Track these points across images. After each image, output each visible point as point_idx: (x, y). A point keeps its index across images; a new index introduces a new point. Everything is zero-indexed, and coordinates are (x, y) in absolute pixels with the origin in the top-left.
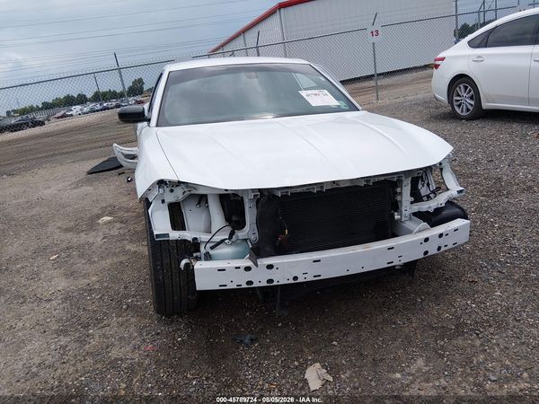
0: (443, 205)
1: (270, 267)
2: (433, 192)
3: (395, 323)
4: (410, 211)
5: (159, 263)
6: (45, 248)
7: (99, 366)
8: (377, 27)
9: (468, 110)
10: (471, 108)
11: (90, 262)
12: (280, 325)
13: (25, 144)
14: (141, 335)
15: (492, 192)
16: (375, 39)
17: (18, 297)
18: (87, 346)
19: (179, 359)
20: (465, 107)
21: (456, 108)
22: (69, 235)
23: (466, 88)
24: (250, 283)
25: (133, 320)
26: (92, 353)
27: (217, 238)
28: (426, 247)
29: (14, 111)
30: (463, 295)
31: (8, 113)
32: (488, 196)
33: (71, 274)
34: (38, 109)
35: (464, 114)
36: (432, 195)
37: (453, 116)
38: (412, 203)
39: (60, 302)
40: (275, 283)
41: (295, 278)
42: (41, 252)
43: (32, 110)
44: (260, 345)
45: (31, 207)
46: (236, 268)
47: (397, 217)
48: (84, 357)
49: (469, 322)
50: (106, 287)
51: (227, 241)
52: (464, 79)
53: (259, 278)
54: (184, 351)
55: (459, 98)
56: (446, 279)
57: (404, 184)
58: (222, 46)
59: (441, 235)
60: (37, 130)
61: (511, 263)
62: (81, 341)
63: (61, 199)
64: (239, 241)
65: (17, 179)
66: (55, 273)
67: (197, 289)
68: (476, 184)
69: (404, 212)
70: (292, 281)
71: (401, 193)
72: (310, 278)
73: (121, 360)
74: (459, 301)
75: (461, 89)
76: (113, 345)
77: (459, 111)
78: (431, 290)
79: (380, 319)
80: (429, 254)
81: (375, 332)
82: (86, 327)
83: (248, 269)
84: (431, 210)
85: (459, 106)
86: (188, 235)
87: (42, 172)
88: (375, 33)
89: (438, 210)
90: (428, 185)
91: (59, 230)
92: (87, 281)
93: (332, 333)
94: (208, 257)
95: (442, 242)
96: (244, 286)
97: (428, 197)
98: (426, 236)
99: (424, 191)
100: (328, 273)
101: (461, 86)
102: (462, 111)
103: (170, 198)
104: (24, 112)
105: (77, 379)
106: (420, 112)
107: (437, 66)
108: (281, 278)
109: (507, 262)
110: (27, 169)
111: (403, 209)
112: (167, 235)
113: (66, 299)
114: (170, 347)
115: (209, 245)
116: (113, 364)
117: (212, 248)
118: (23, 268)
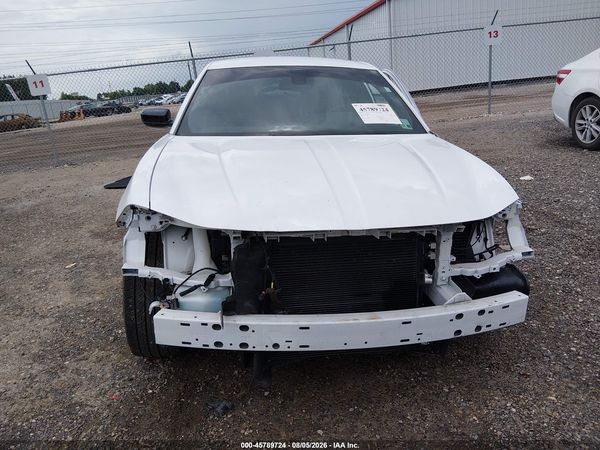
0: (498, 270)
1: (244, 328)
2: (490, 250)
3: (404, 418)
4: (449, 274)
5: (131, 301)
6: (68, 253)
7: (56, 408)
8: (497, 27)
9: (592, 137)
10: (596, 136)
11: (104, 277)
12: (266, 394)
13: (102, 131)
14: (114, 377)
15: (592, 250)
16: (493, 41)
17: (16, 307)
18: (56, 381)
19: (140, 417)
20: (588, 134)
21: (578, 133)
22: (96, 242)
23: (593, 110)
24: (218, 344)
25: (114, 357)
26: (56, 390)
27: (192, 282)
28: (458, 325)
29: (106, 95)
30: (507, 392)
31: (99, 96)
32: (584, 256)
33: (77, 289)
34: (129, 94)
35: (588, 141)
36: (487, 255)
37: (573, 143)
38: (452, 263)
39: (53, 320)
40: (250, 349)
41: (276, 345)
42: (60, 257)
43: (122, 94)
44: (234, 416)
45: (75, 204)
46: (203, 324)
47: (428, 279)
48: (47, 393)
49: (499, 433)
50: (105, 311)
51: (202, 288)
52: (591, 99)
53: (231, 340)
54: (149, 408)
55: (582, 122)
56: (491, 366)
57: (443, 238)
58: (324, 38)
59: (482, 312)
60: (122, 117)
61: (583, 356)
62: (52, 373)
63: (108, 198)
64: (219, 289)
65: (77, 170)
66: (64, 285)
67: (157, 342)
68: (574, 236)
69: (440, 275)
70: (271, 349)
71: (437, 251)
72: (295, 347)
73: (81, 405)
74: (497, 399)
75: (586, 112)
76: (81, 384)
77: (580, 137)
78: (466, 377)
79: (388, 407)
80: (463, 334)
81: (375, 425)
82: (64, 356)
83: (216, 327)
84: (478, 276)
85: (582, 131)
86: (159, 273)
87: (103, 165)
88: (494, 34)
89: (488, 277)
90: (486, 240)
91: (89, 234)
92: (89, 299)
93: (322, 417)
94: (175, 305)
95: (483, 321)
96: (212, 347)
97: (482, 257)
98: (460, 312)
99: (477, 247)
100: (317, 344)
101: (587, 107)
102: (585, 138)
103: (147, 227)
104: (115, 95)
105: (28, 420)
106: (536, 133)
107: (560, 80)
108: (259, 343)
109: (579, 355)
110: (91, 160)
111: (440, 270)
112: (136, 271)
113: (60, 318)
114: (136, 400)
115: (181, 290)
116: (70, 409)
117: (182, 294)
118: (36, 273)
